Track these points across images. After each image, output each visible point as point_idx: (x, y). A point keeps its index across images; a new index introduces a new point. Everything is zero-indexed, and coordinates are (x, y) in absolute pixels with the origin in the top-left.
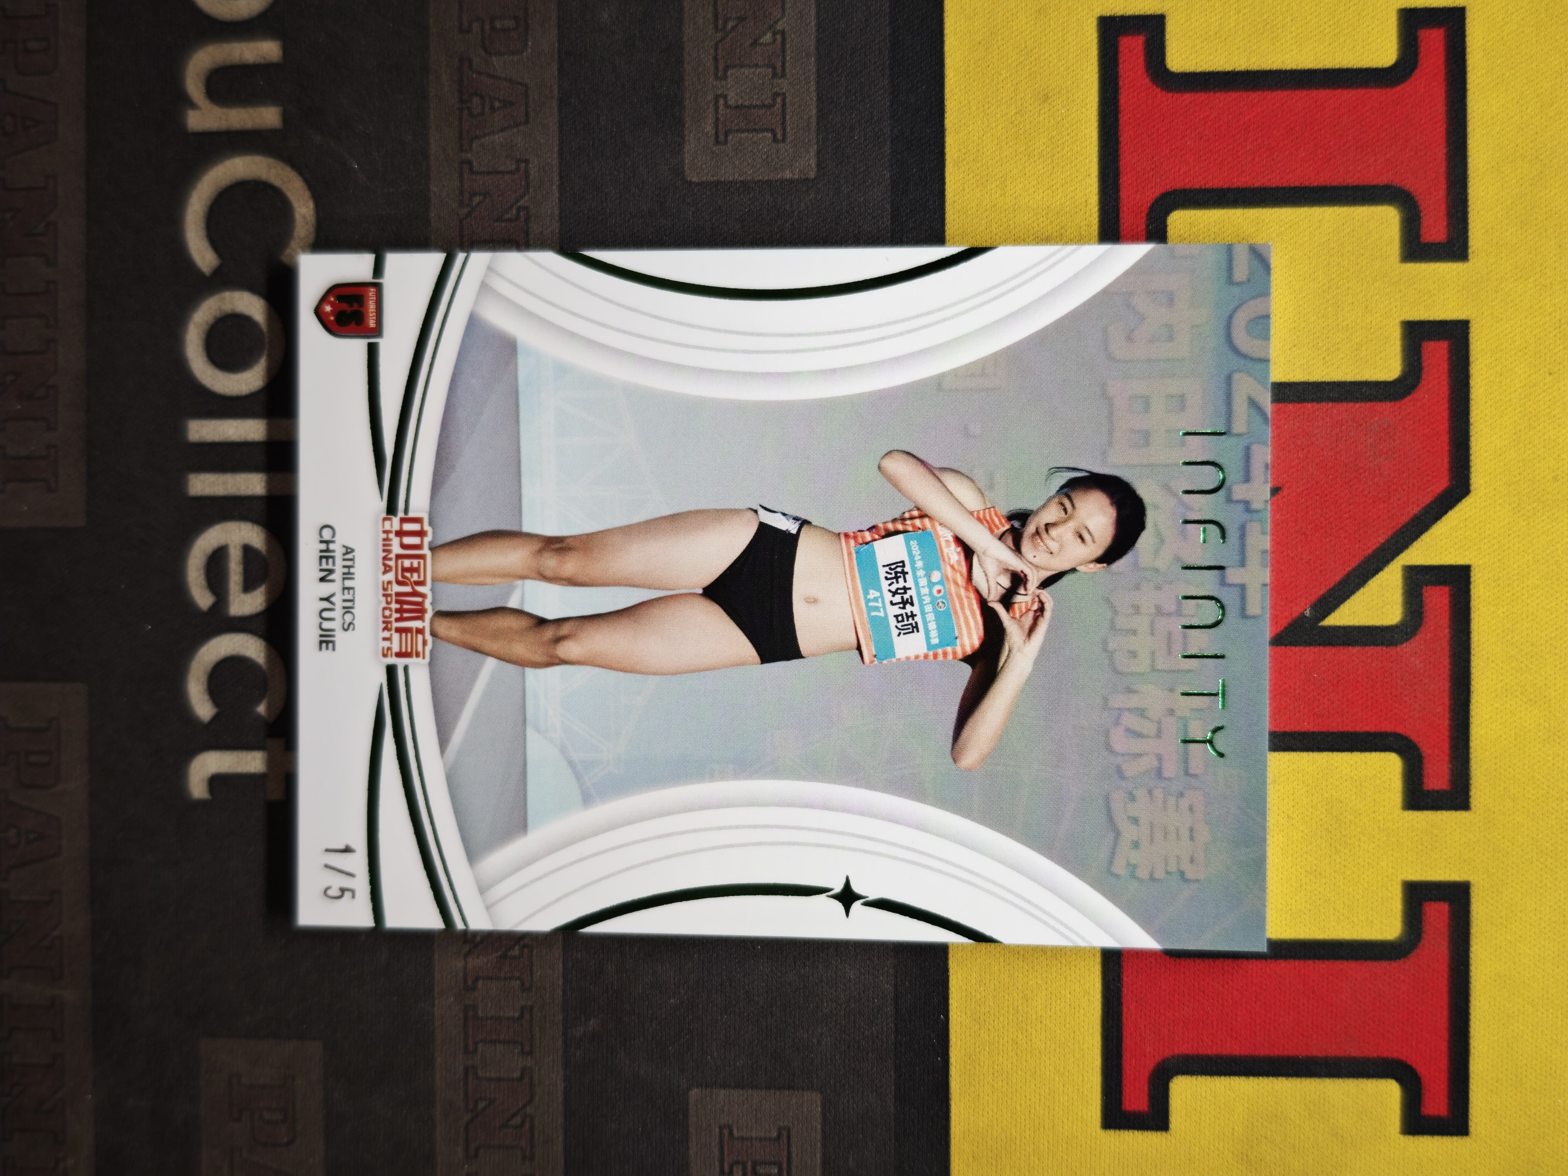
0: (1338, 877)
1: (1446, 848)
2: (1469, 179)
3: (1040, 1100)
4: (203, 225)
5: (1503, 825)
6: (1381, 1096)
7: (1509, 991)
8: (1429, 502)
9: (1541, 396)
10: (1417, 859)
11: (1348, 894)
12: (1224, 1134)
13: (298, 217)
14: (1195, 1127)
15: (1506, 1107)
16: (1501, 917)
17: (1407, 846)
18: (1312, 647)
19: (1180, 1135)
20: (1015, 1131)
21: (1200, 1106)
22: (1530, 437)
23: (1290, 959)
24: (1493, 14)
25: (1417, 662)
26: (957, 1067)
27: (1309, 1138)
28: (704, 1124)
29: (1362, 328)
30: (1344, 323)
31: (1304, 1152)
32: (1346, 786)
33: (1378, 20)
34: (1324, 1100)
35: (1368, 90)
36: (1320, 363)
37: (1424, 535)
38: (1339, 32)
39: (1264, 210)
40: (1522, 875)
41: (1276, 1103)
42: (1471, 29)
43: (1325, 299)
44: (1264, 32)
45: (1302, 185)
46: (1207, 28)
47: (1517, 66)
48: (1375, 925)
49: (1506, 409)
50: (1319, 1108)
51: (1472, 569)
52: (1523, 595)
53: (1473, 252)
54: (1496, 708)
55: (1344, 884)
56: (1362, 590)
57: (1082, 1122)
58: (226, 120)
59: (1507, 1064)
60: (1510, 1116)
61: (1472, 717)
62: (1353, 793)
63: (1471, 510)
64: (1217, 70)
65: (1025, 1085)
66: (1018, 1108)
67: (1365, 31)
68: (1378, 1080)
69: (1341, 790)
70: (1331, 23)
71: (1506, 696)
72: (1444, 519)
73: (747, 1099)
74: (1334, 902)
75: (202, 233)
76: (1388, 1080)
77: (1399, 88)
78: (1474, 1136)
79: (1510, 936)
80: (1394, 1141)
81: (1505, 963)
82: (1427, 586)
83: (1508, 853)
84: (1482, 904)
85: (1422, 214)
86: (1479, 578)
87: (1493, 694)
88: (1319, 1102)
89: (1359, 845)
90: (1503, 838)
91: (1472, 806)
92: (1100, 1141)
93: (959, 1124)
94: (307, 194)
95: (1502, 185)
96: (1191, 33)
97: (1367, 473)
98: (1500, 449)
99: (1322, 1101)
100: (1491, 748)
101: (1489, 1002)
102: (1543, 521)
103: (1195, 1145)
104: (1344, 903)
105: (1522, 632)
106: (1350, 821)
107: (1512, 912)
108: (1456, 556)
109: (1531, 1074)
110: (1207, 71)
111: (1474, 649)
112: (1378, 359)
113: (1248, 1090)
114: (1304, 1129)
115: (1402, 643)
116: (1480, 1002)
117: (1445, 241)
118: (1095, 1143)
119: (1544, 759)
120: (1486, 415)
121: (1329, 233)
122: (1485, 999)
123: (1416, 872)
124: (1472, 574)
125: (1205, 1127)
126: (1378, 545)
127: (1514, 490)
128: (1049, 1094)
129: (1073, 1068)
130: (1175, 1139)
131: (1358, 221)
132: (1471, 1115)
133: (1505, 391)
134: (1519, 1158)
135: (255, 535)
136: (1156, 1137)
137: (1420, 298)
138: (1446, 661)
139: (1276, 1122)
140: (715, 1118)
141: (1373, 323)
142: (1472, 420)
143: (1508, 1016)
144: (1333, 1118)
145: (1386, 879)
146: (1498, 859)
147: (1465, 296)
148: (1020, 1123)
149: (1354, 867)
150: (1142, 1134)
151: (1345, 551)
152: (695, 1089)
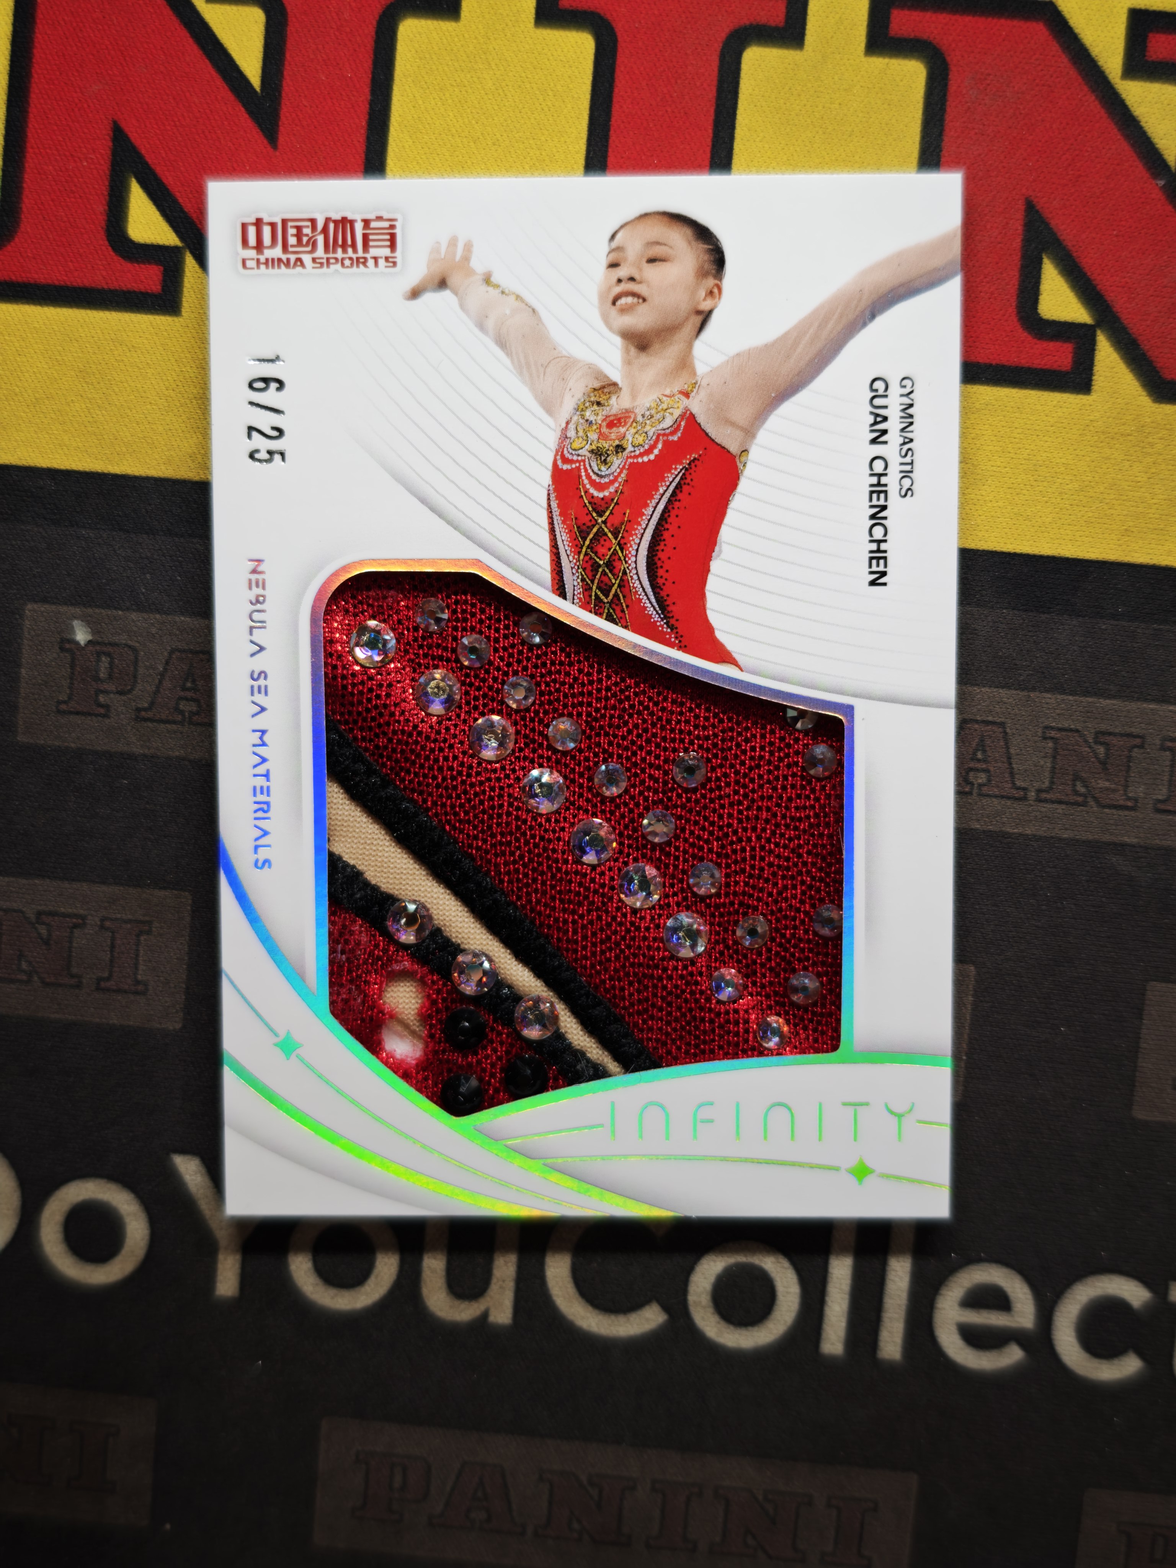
4: (613, 1317)
8: (1057, 46)
29: (867, 97)
30: (860, 115)
33: (543, 49)
35: (617, 66)
37: (1091, 54)
38: (552, 91)
43: (832, 133)
45: (710, 144)
51: (1132, 6)
56: (1143, 124)
58: (504, 1281)
67: (553, 64)
70: (541, 98)
72: (1077, 31)
75: (621, 1319)
77: (619, 35)
82: (1145, 56)
85: (754, 23)
97: (1021, 107)
108: (1118, 23)
112: (901, 84)
121: (764, 122)
124: (1138, 7)
126: (1097, 102)
131: (755, 91)
135: (950, 1293)
137: (842, 33)
141: (863, 85)
151: (1100, 137)
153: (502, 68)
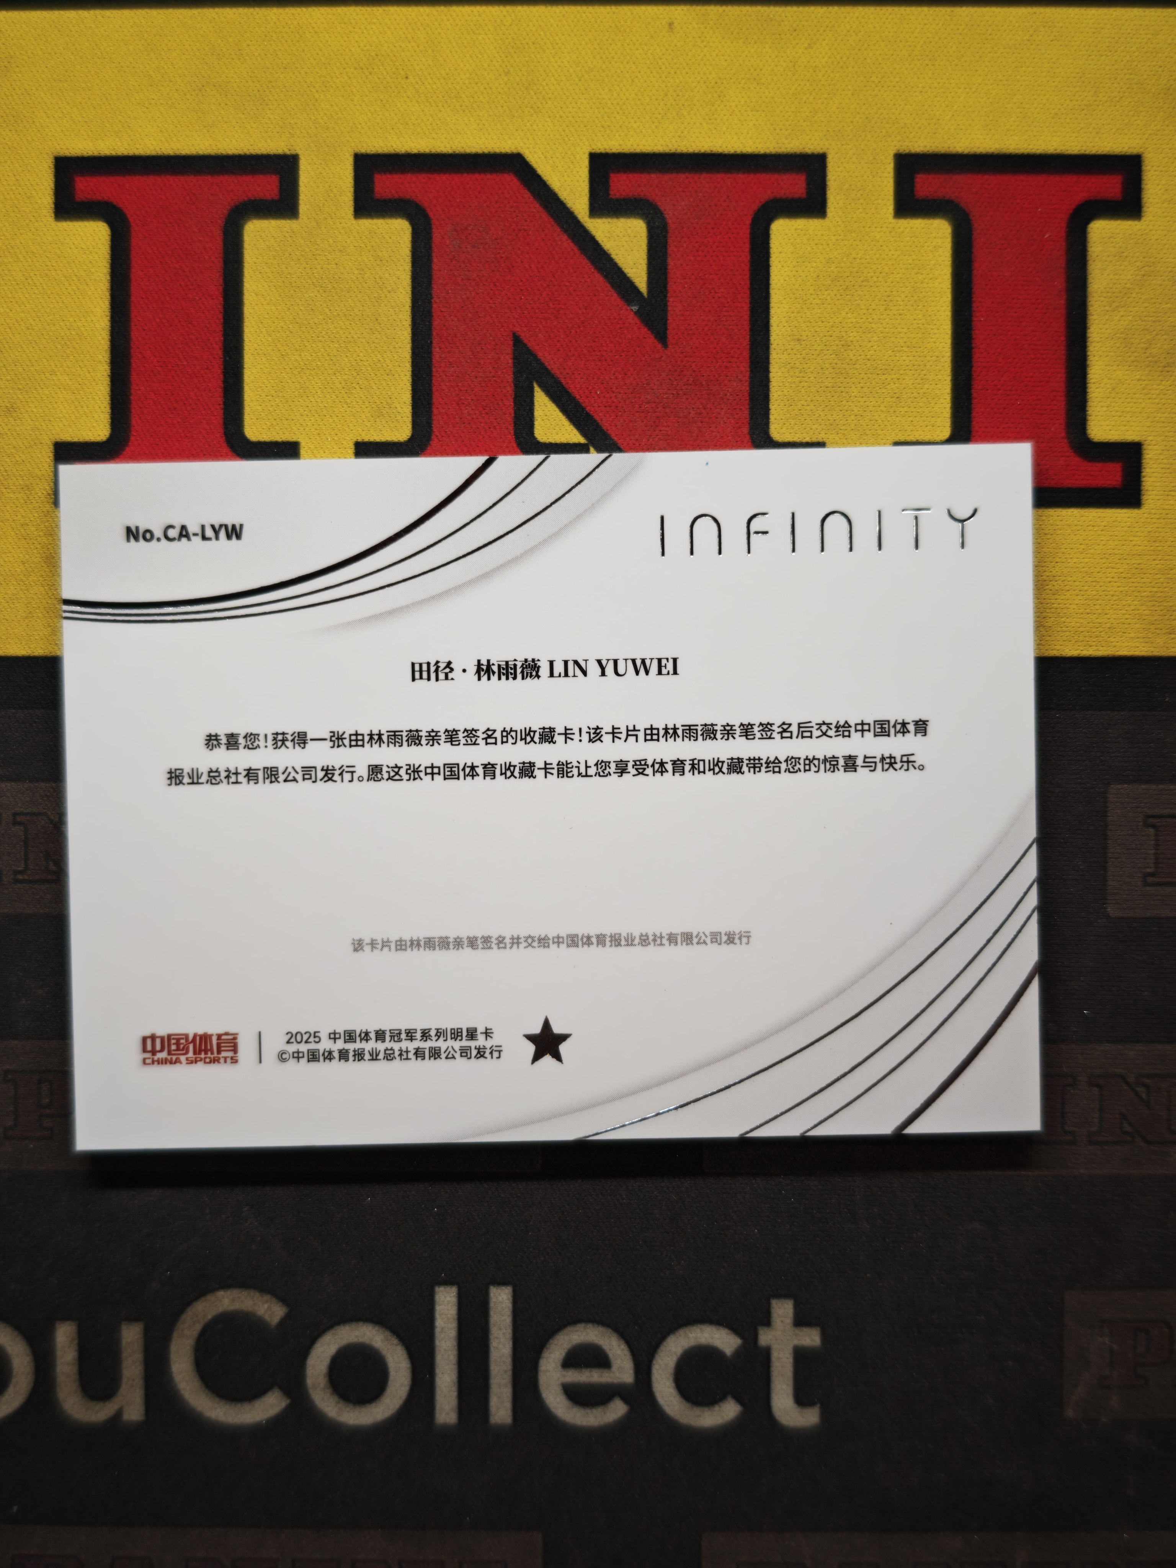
0: (891, 279)
1: (863, 177)
2: (219, 153)
3: (1113, 568)
4: (239, 1405)
5: (840, 122)
6: (1104, 238)
7: (1000, 117)
8: (528, 193)
9: (428, 86)
10: (873, 204)
11: (908, 269)
12: (1144, 390)
13: (232, 1308)
14: (1137, 417)
15: (1112, 120)
16: (929, 124)
17: (861, 213)
18: (668, 304)
19: (1146, 431)
20: (1144, 592)
21: (1117, 412)
22: (467, 97)
23: (971, 325)
24: (62, 131)
25: (683, 203)
26: (1082, 649)
27: (1146, 307)
28: (1142, 901)
29: (361, 256)
30: (355, 272)
31: (1160, 313)
32: (803, 271)
33: (65, 239)
34: (1108, 292)
35: (132, 248)
36: (393, 296)
37: (561, 198)
38: (76, 276)
39: (245, 348)
40: (888, 105)
41: (1113, 338)
42: (76, 152)
43: (333, 290)
44: (74, 348)
45: (222, 311)
46: (70, 402)
47: (112, 108)
48: (939, 244)
49: (440, 120)
50: (1117, 297)
51: (593, 151)
52: (618, 104)
53: (290, 150)
54: (727, 129)
55: (898, 273)
56: (613, 256)
57: (1134, 527)
58: (133, 1380)
59: (1071, 119)
60: (1121, 116)
61: (735, 152)
62: (809, 265)
63: (537, 153)
64: (109, 392)
65: (1098, 582)
66: (1121, 589)
67: (74, 251)
68: (1088, 241)
69: (806, 276)
70: (67, 284)
71: (716, 120)
72: (545, 178)
73: (1116, 858)
74: (916, 283)
75: (247, 1406)
76: (1088, 231)
77: (131, 220)
78: (1141, 150)
79: (947, 115)
80: (1148, 226)
81: (973, 120)
82: (608, 195)
83: (867, 118)
84: (917, 142)
85: (253, 199)
86: (602, 145)
87: (714, 132)
88: (1111, 297)
89: (860, 259)
90: (852, 122)
91: (821, 152)
92: (1152, 509)
93: (1138, 647)
94: (211, 1297)
95: (226, 122)
96: (73, 417)
97: (501, 252)
98: (478, 125)
99: (1109, 294)
100: (766, 134)
101: (1012, 135)
102: (547, 85)
103: (1155, 417)
104: (916, 274)
105: (654, 104)
106: (836, 267)
107: (923, 114)
108: (581, 167)
109: (1080, 96)
110: (110, 402)
111: (670, 150)
112: (390, 241)
113: (1100, 366)
114: (1137, 312)
115: (664, 219)
116: (1011, 144)
117: (278, 176)
118: (1155, 514)
119: (776, 84)
120: (446, 138)
121: (269, 286)
122: (1008, 140)
123: (885, 205)
124: (598, 151)
125: (1137, 408)
126: (569, 241)
127: (517, 112)
128: (1107, 559)
129: (1081, 535)
130: (1149, 436)
131: (257, 259)
132: (1121, 152)
133: (422, 120)
134: (1162, 108)
135: (552, 1356)
136: (1148, 454)
137: (332, 200)
138: (682, 177)
139: (1130, 339)
140: (1136, 891)
141: (356, 245)
142: (450, 151)
143: (1024, 117)
144: (1126, 284)
145: (892, 234)
146: (873, 127)
147: (331, 158)
148: (1136, 587)
149: (881, 264)
150: (1144, 468)
151: (575, 272)
152: (1108, 910)
153: (29, 260)
